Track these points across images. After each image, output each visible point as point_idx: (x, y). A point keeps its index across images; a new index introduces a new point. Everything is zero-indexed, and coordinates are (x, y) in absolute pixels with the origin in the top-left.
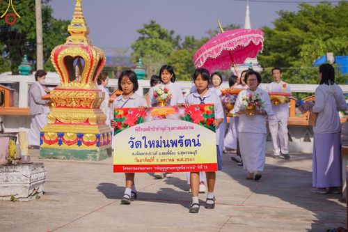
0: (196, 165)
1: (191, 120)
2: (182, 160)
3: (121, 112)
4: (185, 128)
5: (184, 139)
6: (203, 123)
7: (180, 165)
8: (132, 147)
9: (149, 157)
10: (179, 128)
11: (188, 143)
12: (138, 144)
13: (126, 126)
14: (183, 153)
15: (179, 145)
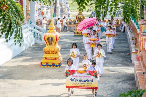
0: (91, 87)
1: (91, 75)
2: (87, 85)
3: (68, 71)
4: (89, 77)
5: (88, 80)
6: (94, 76)
7: (86, 87)
8: (71, 81)
9: (76, 84)
10: (87, 77)
11: (89, 81)
12: (73, 80)
13: (69, 75)
14: (88, 84)
15: (86, 81)
